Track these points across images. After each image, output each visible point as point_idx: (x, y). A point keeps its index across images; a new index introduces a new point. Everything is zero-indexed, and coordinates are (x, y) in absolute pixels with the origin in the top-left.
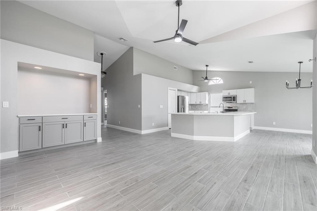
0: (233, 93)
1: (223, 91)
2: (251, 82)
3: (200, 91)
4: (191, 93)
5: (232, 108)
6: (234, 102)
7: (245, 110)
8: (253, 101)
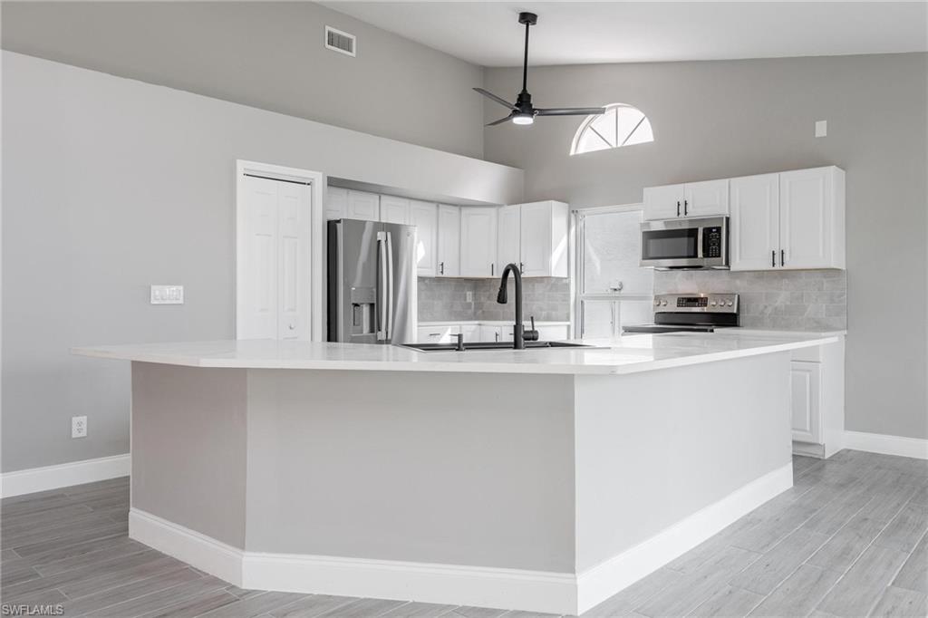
0: (705, 201)
1: (648, 192)
2: (821, 129)
3: (522, 195)
4: (465, 211)
5: (703, 302)
6: (706, 262)
7: (785, 321)
8: (833, 257)
